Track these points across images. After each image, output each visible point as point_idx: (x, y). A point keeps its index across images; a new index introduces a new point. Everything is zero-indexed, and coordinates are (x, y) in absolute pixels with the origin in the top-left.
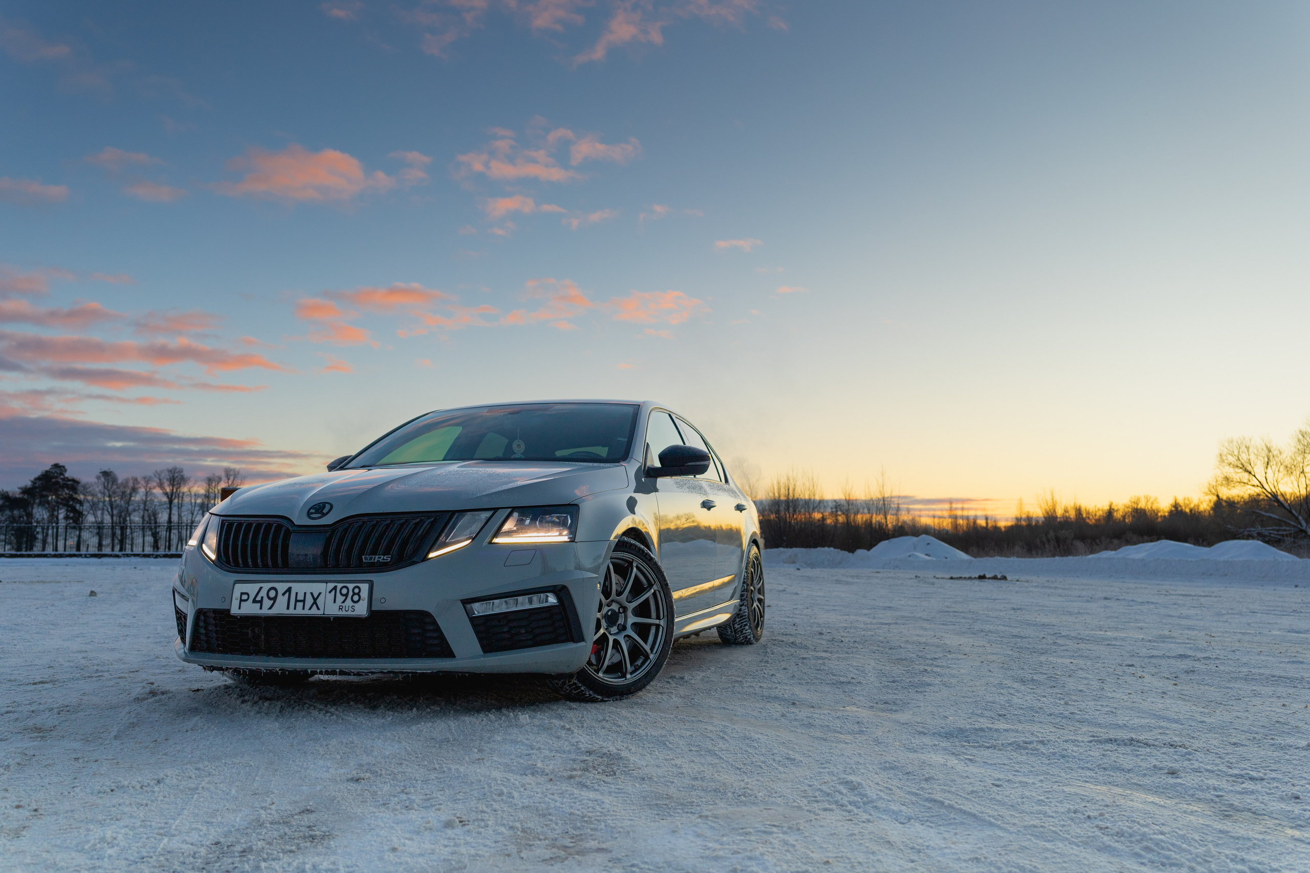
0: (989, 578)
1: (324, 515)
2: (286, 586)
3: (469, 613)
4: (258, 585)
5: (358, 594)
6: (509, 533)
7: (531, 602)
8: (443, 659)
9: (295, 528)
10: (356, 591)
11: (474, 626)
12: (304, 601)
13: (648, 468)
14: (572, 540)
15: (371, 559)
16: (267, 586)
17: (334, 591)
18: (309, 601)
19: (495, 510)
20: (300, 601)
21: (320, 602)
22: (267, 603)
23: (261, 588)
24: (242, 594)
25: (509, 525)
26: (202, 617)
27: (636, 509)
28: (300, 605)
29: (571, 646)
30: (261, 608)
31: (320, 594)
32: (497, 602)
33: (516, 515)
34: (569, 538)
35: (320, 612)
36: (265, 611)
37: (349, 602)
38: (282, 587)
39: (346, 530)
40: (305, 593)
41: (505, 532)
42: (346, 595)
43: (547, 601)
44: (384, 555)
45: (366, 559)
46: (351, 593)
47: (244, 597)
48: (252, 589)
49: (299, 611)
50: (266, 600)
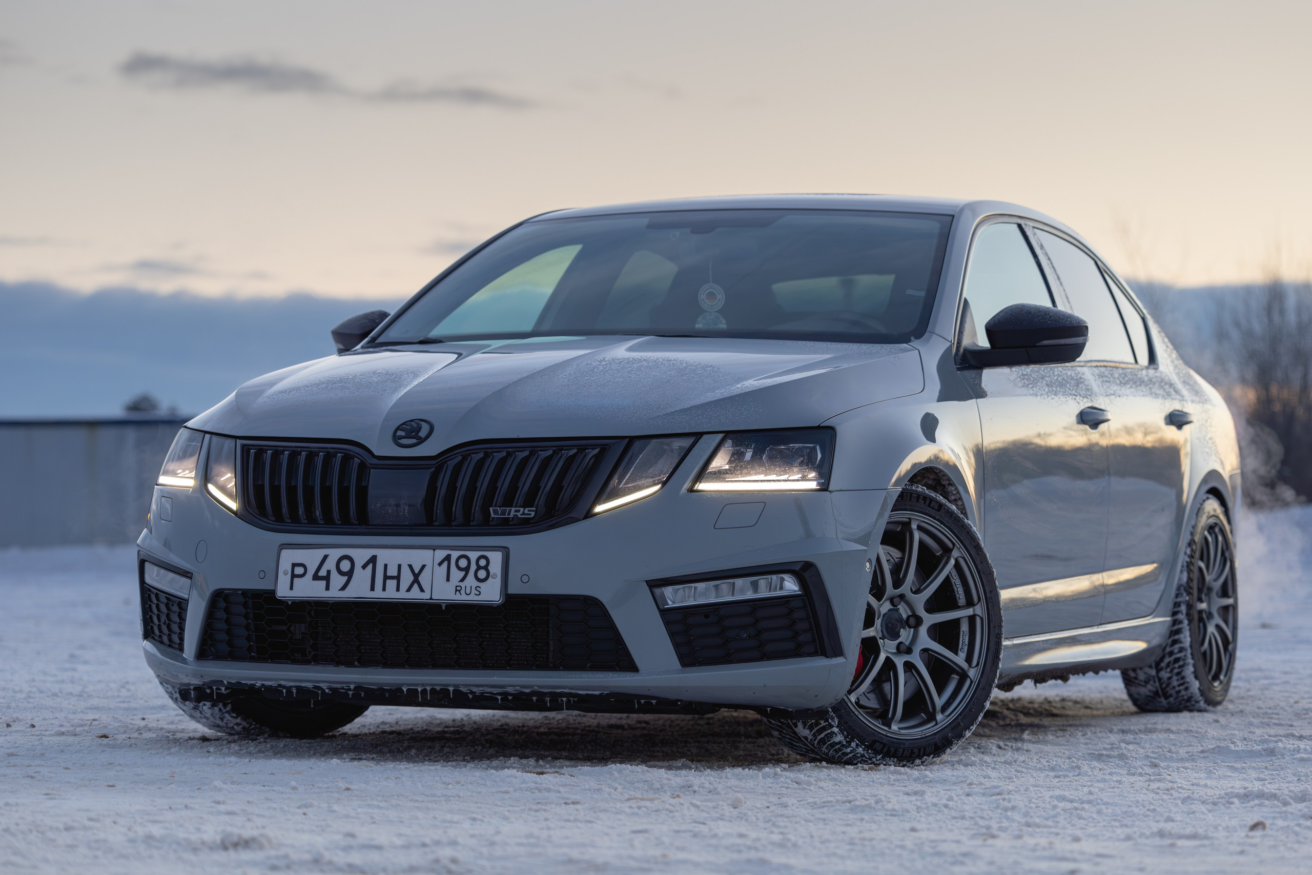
1: (421, 441)
2: (367, 554)
3: (658, 602)
4: (321, 553)
5: (486, 568)
6: (719, 475)
7: (755, 587)
8: (619, 673)
9: (375, 461)
10: (483, 562)
11: (667, 624)
12: (398, 578)
13: (965, 350)
14: (824, 488)
15: (503, 513)
16: (335, 554)
17: (446, 563)
18: (407, 578)
19: (698, 435)
20: (392, 578)
21: (424, 579)
22: (337, 580)
23: (326, 557)
24: (294, 565)
25: (720, 462)
26: (223, 604)
27: (938, 434)
28: (391, 584)
29: (821, 662)
30: (327, 588)
31: (424, 567)
32: (701, 586)
33: (729, 443)
34: (818, 484)
35: (425, 596)
36: (335, 593)
37: (471, 580)
38: (361, 556)
39: (458, 468)
40: (399, 566)
41: (715, 473)
42: (467, 570)
43: (781, 588)
44: (524, 506)
45: (495, 512)
46: (473, 567)
47: (299, 571)
48: (311, 558)
49: (391, 593)
50: (335, 575)
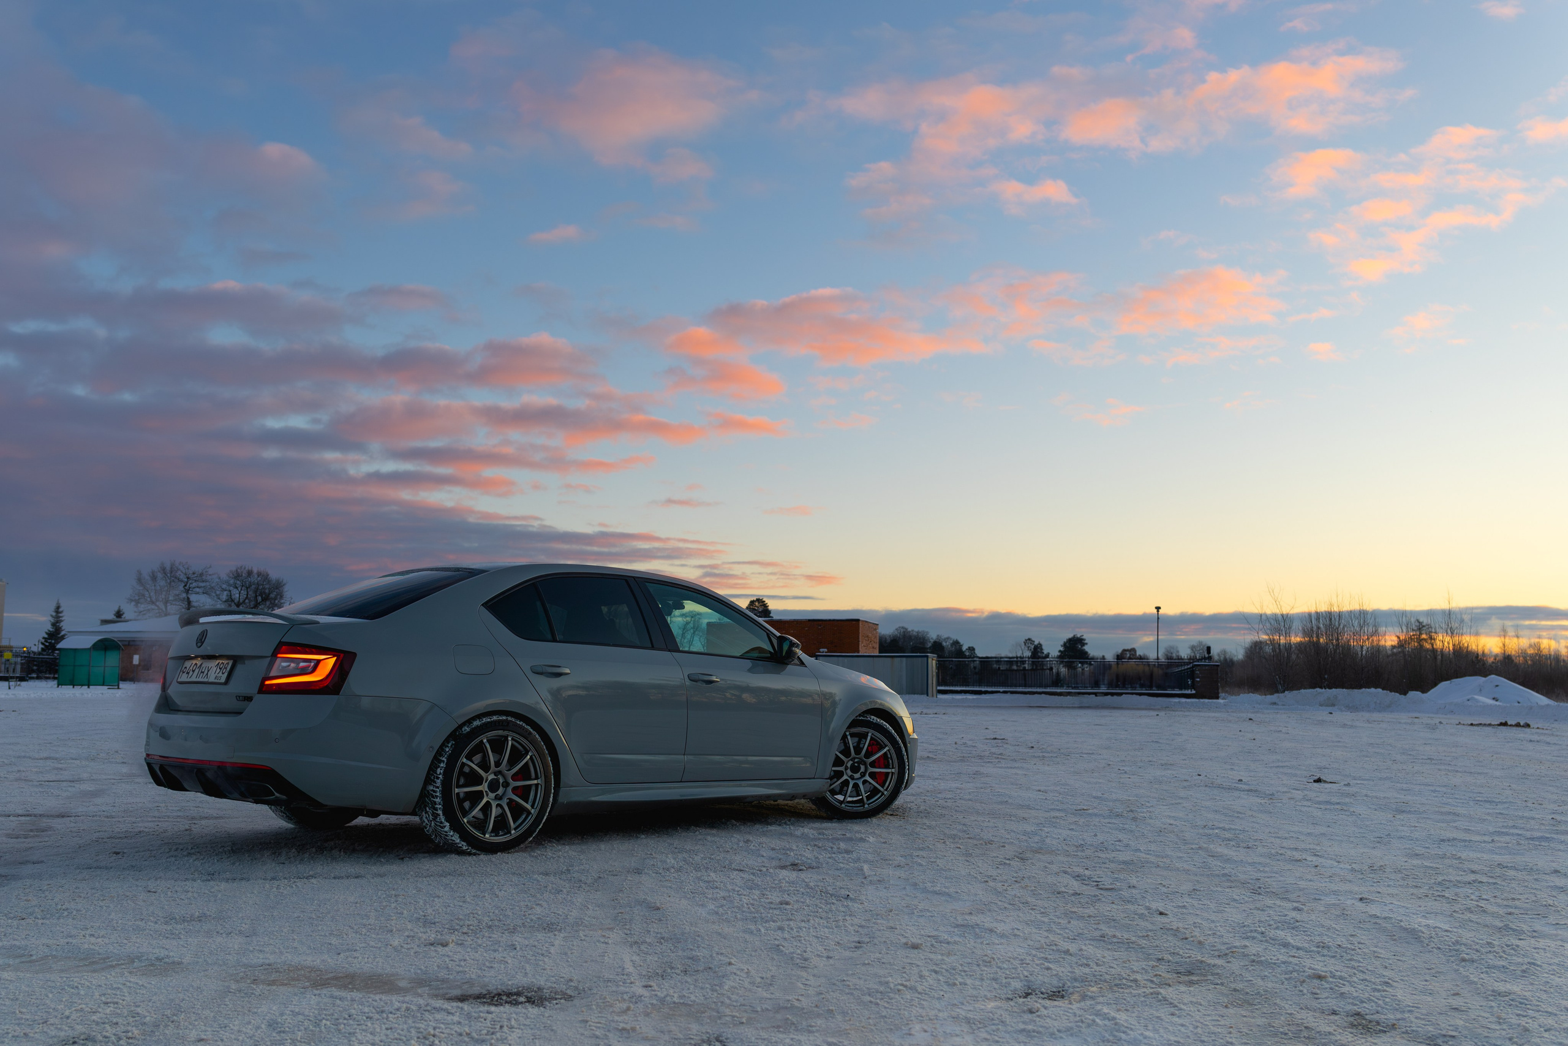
0: (1510, 725)
